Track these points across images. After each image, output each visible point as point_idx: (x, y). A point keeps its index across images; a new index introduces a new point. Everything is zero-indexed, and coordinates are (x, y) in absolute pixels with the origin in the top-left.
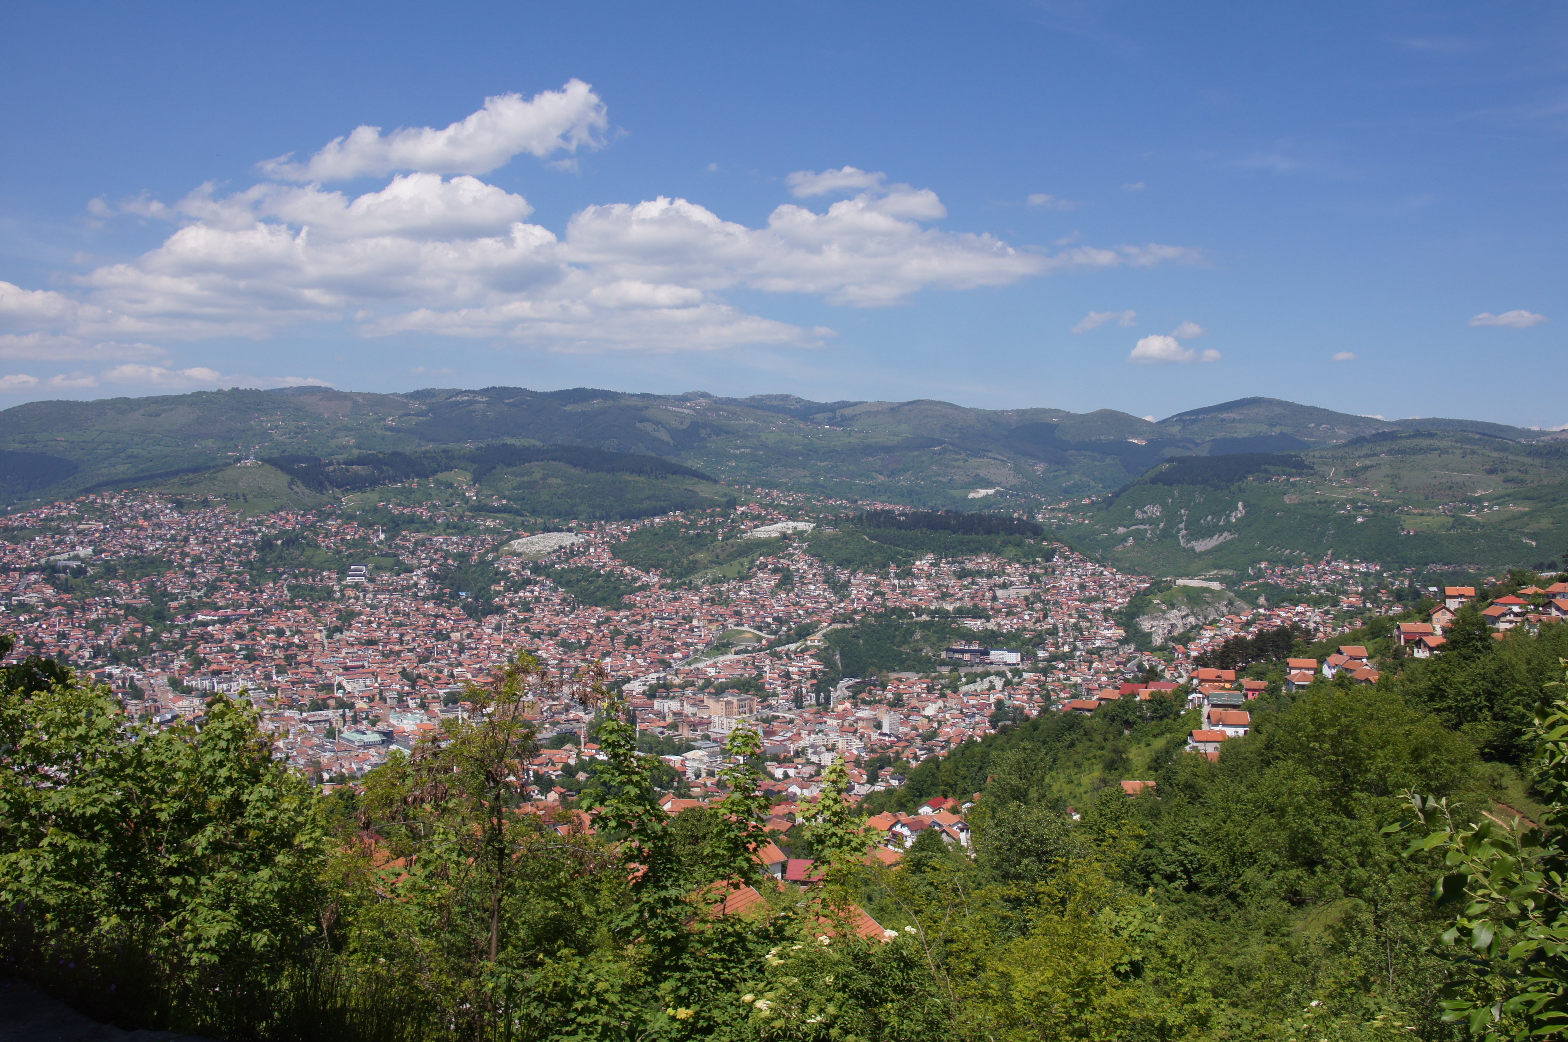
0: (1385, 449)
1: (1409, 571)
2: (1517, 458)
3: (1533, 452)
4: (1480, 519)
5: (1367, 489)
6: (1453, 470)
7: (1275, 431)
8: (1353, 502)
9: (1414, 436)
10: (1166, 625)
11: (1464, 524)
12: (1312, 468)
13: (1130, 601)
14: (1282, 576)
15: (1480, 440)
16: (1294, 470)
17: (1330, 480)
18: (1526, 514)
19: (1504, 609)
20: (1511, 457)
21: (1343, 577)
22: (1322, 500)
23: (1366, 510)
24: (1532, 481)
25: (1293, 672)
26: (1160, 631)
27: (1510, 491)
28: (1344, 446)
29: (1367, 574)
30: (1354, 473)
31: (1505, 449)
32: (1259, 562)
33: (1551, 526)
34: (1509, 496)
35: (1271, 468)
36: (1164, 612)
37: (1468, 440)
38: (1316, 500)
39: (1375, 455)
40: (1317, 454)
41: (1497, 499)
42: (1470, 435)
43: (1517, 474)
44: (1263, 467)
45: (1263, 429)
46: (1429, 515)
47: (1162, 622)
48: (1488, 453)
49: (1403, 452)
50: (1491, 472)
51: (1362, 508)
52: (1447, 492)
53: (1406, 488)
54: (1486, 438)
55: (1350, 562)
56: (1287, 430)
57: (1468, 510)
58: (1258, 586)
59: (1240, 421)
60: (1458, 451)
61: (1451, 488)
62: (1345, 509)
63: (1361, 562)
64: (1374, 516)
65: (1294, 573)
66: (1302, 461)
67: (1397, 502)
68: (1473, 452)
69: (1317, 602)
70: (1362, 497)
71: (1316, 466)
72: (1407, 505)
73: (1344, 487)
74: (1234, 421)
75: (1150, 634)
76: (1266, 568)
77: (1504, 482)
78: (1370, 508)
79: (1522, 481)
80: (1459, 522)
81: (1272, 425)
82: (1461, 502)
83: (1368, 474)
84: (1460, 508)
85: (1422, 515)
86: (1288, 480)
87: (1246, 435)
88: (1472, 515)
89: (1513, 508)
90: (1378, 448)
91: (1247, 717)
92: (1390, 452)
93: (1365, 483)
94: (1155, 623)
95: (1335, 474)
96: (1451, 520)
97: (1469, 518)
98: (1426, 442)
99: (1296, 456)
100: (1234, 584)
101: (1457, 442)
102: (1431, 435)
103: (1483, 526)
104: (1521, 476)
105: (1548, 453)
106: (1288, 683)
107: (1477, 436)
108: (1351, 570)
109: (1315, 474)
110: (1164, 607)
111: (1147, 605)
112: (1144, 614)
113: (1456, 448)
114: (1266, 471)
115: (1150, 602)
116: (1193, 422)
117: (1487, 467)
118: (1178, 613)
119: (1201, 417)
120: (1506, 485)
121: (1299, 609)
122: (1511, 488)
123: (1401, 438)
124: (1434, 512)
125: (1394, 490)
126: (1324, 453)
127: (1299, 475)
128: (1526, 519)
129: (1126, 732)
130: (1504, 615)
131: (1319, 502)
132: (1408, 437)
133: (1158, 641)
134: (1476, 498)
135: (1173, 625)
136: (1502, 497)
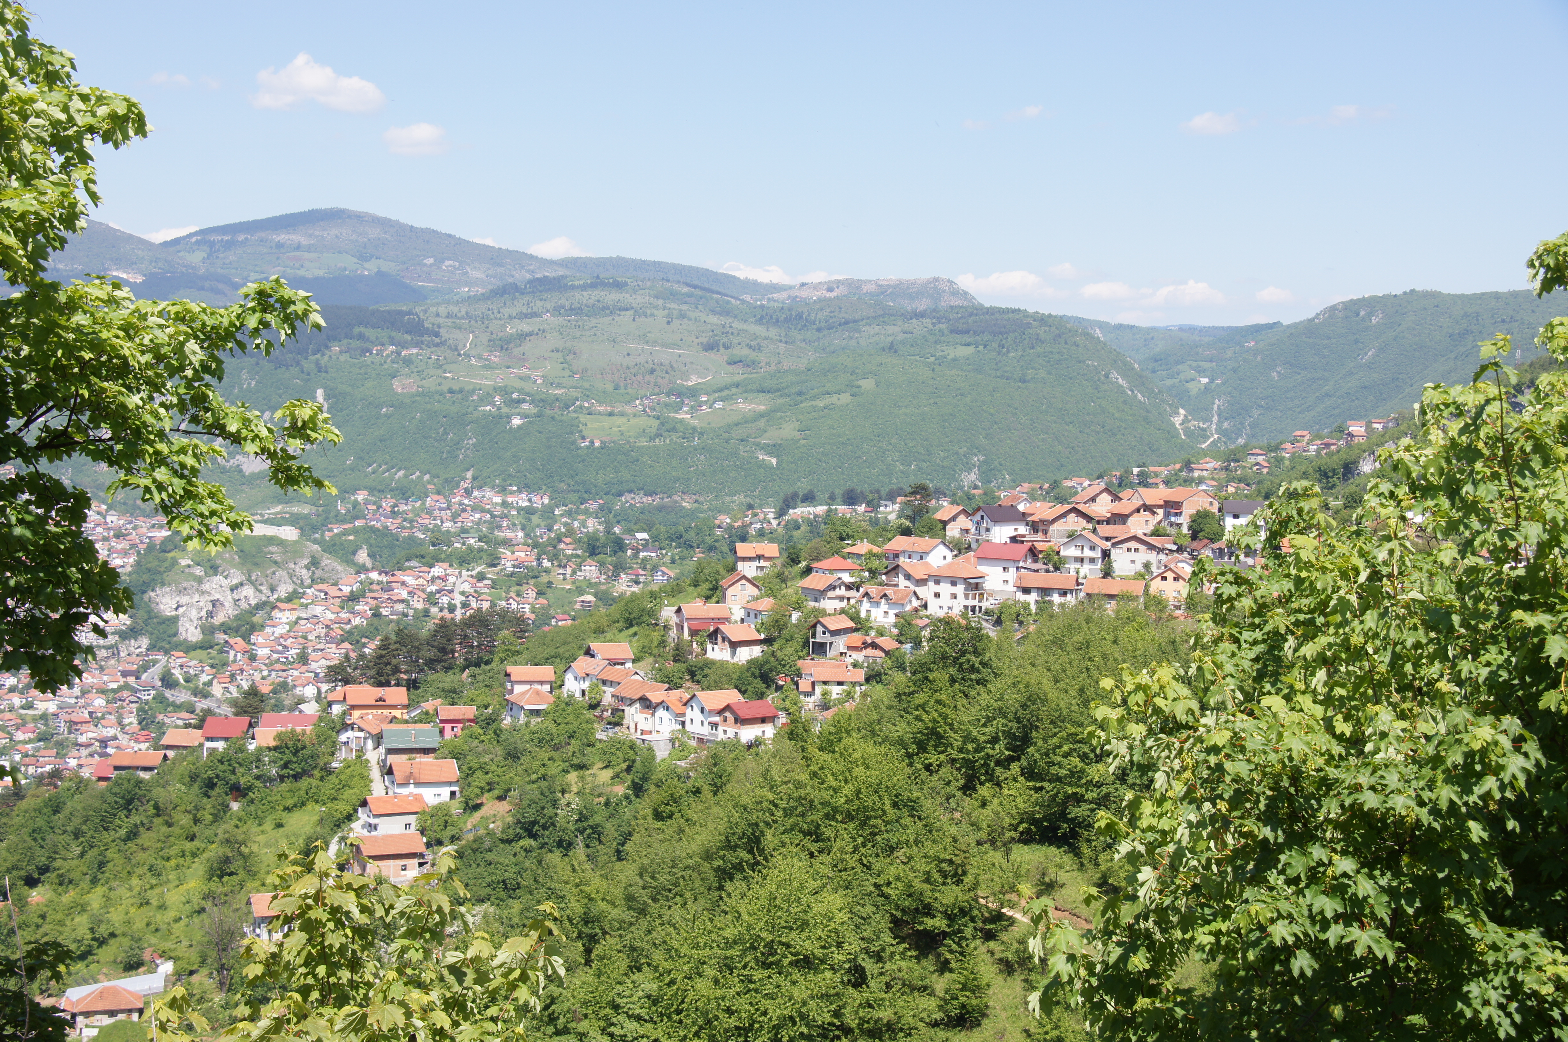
0: (549, 305)
1: (593, 506)
2: (745, 327)
3: (765, 317)
4: (695, 423)
5: (525, 371)
6: (654, 343)
7: (369, 268)
8: (504, 391)
9: (593, 286)
10: (205, 604)
11: (674, 430)
12: (437, 335)
13: (138, 563)
14: (394, 514)
15: (690, 295)
16: (408, 337)
17: (467, 355)
18: (762, 415)
19: (830, 579)
20: (737, 325)
21: (493, 516)
22: (456, 387)
23: (525, 406)
24: (768, 364)
25: (518, 689)
26: (194, 614)
27: (738, 378)
28: (485, 298)
29: (529, 511)
30: (504, 344)
31: (726, 312)
32: (355, 490)
33: (797, 434)
34: (737, 386)
35: (370, 333)
36: (200, 580)
37: (673, 295)
38: (445, 388)
39: (534, 315)
40: (442, 310)
41: (723, 391)
42: (676, 286)
43: (746, 351)
44: (356, 330)
45: (348, 263)
46: (622, 414)
47: (196, 597)
48: (703, 317)
49: (576, 311)
50: (710, 347)
51: (519, 402)
52: (647, 377)
53: (585, 370)
54: (698, 292)
55: (503, 490)
56: (388, 267)
57: (678, 407)
58: (355, 531)
59: (309, 248)
60: (660, 313)
61: (652, 371)
62: (493, 404)
63: (520, 491)
64: (539, 415)
65: (414, 510)
66: (421, 323)
67: (574, 393)
68: (682, 316)
69: (464, 560)
70: (518, 384)
71: (443, 331)
72: (587, 397)
73: (488, 367)
74: (298, 247)
75: (175, 620)
76: (367, 502)
77: (729, 364)
78: (532, 402)
79: (753, 362)
80: (667, 427)
81: (364, 258)
82: (668, 394)
83: (527, 346)
84: (667, 405)
85: (611, 414)
86: (399, 354)
87: (320, 273)
88: (683, 415)
89: (745, 406)
90: (539, 304)
91: (451, 769)
92: (558, 310)
93: (522, 360)
94: (184, 600)
95: (474, 345)
96: (655, 423)
97: (681, 421)
98: (612, 297)
99: (409, 313)
100: (314, 529)
101: (657, 297)
102: (618, 286)
103: (702, 434)
104: (753, 355)
105: (787, 320)
106: (511, 706)
107: (686, 290)
108: (504, 504)
109: (443, 343)
110: (198, 571)
111: (169, 569)
112: (163, 584)
113: (656, 307)
114: (361, 337)
115: (175, 562)
116: (228, 246)
117: (705, 340)
118: (225, 582)
119: (241, 237)
120: (730, 368)
121: (437, 571)
122: (738, 374)
123: (573, 287)
124: (628, 409)
125: (567, 373)
126: (454, 309)
127: (417, 345)
128: (761, 423)
129: (235, 806)
130: (832, 587)
131: (451, 391)
132: (584, 288)
133: (191, 632)
134: (688, 388)
135: (214, 603)
136: (726, 388)
